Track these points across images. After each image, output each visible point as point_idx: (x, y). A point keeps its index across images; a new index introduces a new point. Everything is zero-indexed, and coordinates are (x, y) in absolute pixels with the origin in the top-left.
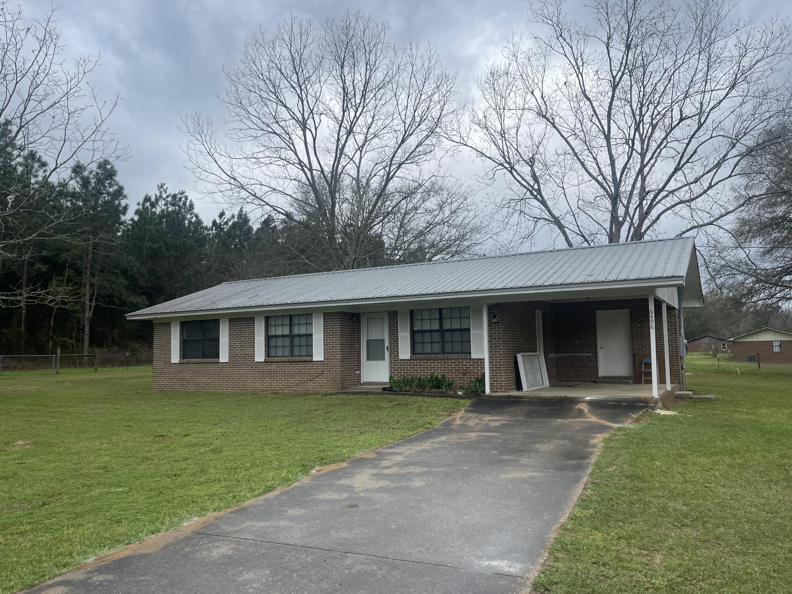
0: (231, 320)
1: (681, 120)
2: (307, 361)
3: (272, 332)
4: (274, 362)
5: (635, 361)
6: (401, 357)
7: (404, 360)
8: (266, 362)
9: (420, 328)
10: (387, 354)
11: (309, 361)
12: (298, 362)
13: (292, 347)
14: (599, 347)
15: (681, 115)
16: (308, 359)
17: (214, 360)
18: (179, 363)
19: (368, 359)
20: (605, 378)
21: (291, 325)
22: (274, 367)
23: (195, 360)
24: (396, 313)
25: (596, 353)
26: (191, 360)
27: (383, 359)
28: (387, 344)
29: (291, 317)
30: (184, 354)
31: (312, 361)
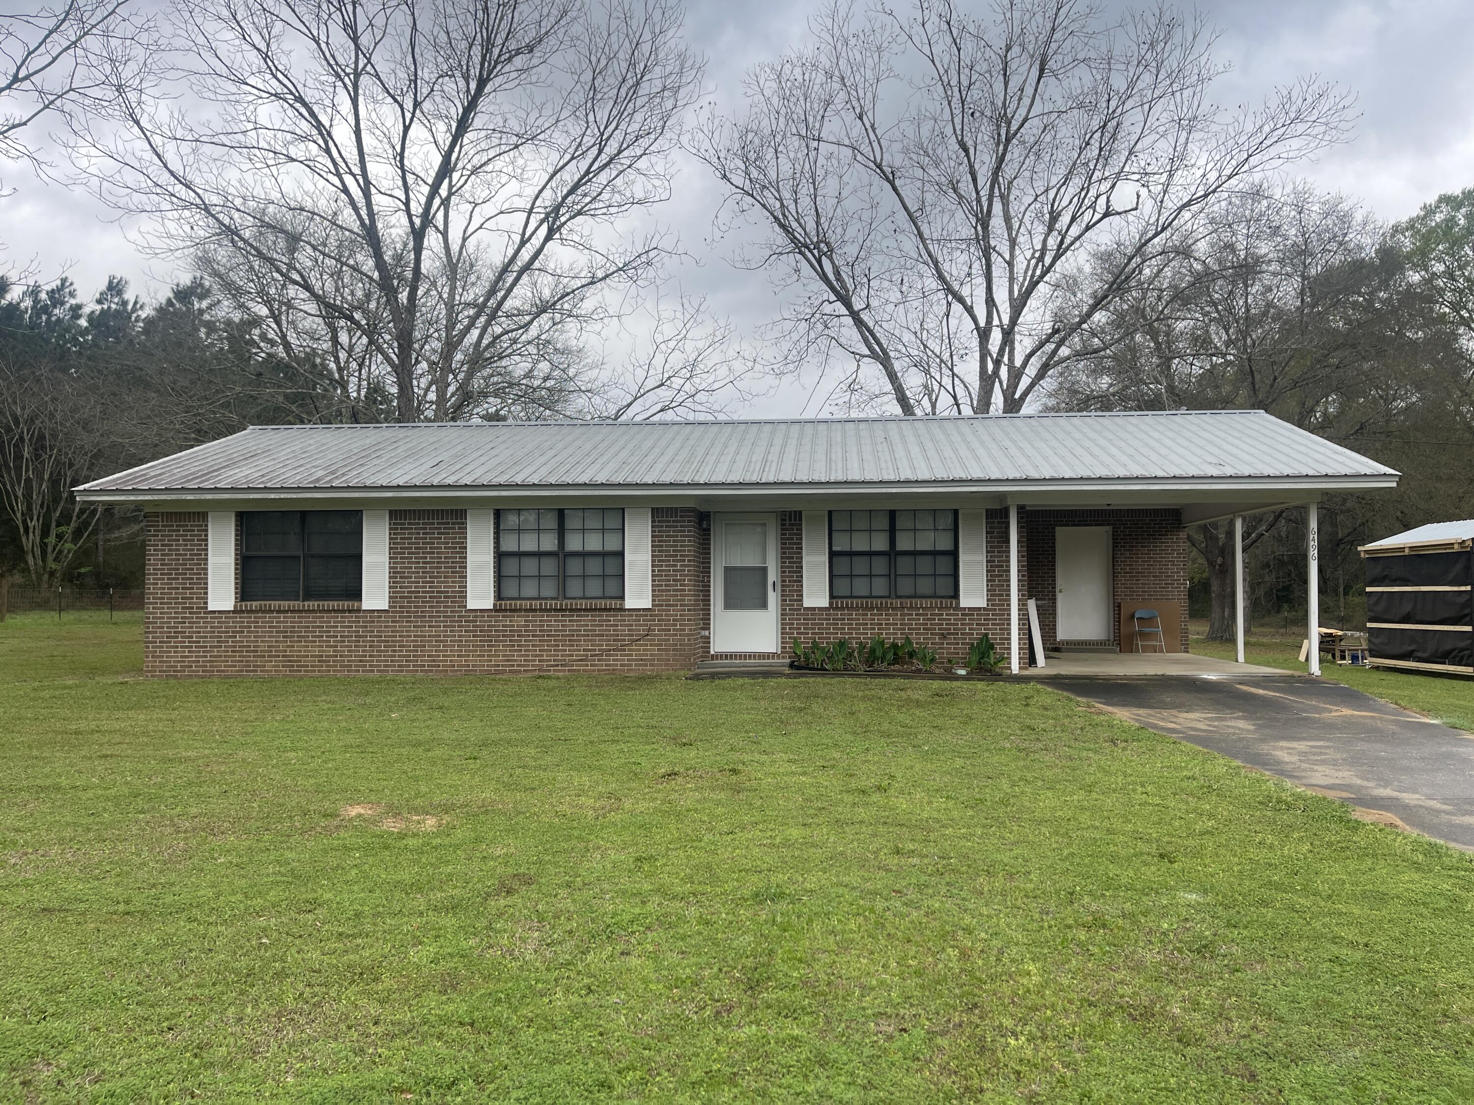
0: (393, 514)
1: (1106, 215)
2: (610, 610)
3: (509, 544)
4: (520, 610)
5: (1119, 614)
6: (806, 604)
7: (814, 609)
8: (496, 609)
9: (847, 548)
10: (773, 598)
11: (615, 610)
12: (586, 610)
13: (562, 578)
14: (1057, 590)
15: (1108, 207)
16: (614, 603)
17: (346, 604)
18: (233, 612)
19: (729, 605)
20: (1068, 643)
21: (561, 531)
22: (519, 621)
23: (285, 604)
24: (798, 515)
25: (1054, 600)
26: (275, 604)
27: (764, 605)
28: (773, 576)
29: (561, 513)
30: (244, 592)
31: (622, 609)
